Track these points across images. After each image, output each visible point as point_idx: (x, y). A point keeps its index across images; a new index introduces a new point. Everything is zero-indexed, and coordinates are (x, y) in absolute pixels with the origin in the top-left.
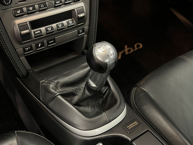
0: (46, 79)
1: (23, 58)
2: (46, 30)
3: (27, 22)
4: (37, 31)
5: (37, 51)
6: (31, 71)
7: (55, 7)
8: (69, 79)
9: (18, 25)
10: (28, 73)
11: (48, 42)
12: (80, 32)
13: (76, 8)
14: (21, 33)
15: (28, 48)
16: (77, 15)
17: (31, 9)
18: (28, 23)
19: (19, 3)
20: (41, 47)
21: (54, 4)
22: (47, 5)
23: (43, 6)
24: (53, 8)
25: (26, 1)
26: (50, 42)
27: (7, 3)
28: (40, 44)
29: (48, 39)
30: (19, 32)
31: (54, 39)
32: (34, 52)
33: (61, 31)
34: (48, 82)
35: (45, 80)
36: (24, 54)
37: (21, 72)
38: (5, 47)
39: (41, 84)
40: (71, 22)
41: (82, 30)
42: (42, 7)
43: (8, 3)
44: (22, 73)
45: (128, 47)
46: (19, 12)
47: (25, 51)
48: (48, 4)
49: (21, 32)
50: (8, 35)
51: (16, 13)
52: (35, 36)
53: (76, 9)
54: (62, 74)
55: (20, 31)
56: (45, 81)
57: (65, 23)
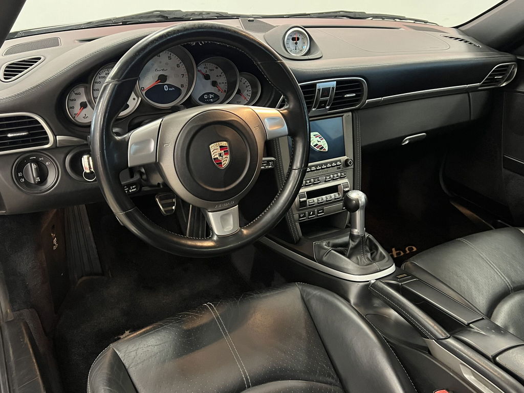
1: (298, 225)
2: (318, 200)
3: (305, 192)
4: (311, 200)
5: (309, 218)
6: (303, 238)
7: (326, 181)
10: (300, 239)
11: (318, 211)
14: (300, 201)
15: (302, 215)
16: (343, 189)
17: (308, 182)
20: (312, 215)
21: (325, 179)
24: (324, 183)
26: (320, 212)
28: (312, 212)
29: (318, 208)
31: (323, 210)
32: (306, 219)
33: (329, 203)
35: (317, 241)
36: (299, 219)
40: (337, 195)
42: (316, 181)
45: (396, 250)
47: (300, 217)
48: (320, 179)
53: (341, 184)
55: (299, 198)
57: (333, 196)
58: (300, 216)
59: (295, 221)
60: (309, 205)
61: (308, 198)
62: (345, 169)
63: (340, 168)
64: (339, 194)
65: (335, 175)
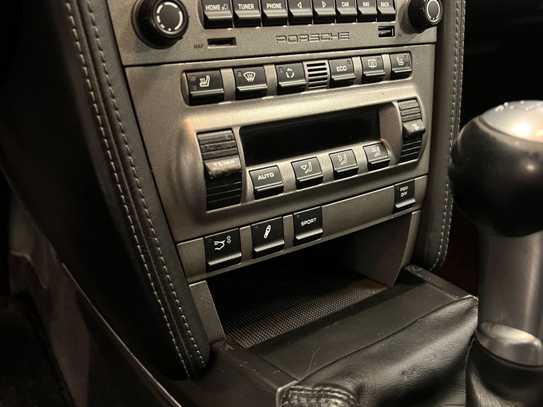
0: (300, 379)
1: (202, 289)
2: (297, 170)
3: (231, 129)
4: (260, 174)
5: (255, 255)
6: (228, 346)
7: (333, 84)
8: (403, 373)
9: (198, 134)
11: (296, 222)
12: (403, 195)
13: (399, 101)
14: (206, 170)
15: (222, 242)
16: (401, 123)
17: (250, 76)
18: (237, 131)
19: (209, 47)
21: (329, 74)
22: (307, 73)
23: (293, 74)
24: (325, 90)
25: (236, 45)
26: (303, 224)
27: (166, 29)
28: (269, 227)
29: (298, 208)
30: (200, 165)
32: (245, 260)
34: (318, 389)
35: (295, 382)
36: (207, 264)
37: (189, 345)
38: (139, 223)
39: (285, 400)
40: (377, 151)
41: (406, 188)
42: (288, 76)
43: (173, 30)
44: (192, 351)
46: (204, 83)
47: (211, 253)
48: (309, 70)
49: (207, 164)
50: (152, 174)
51: (195, 87)
52: (255, 190)
53: (396, 104)
54: (365, 353)
55: (203, 160)
56: (296, 385)
57: (361, 153)
58: (209, 247)
59: (187, 274)
60: (257, 195)
61: (249, 163)
62: (407, 38)
63: (388, 32)
64: (382, 146)
65: (372, 62)
